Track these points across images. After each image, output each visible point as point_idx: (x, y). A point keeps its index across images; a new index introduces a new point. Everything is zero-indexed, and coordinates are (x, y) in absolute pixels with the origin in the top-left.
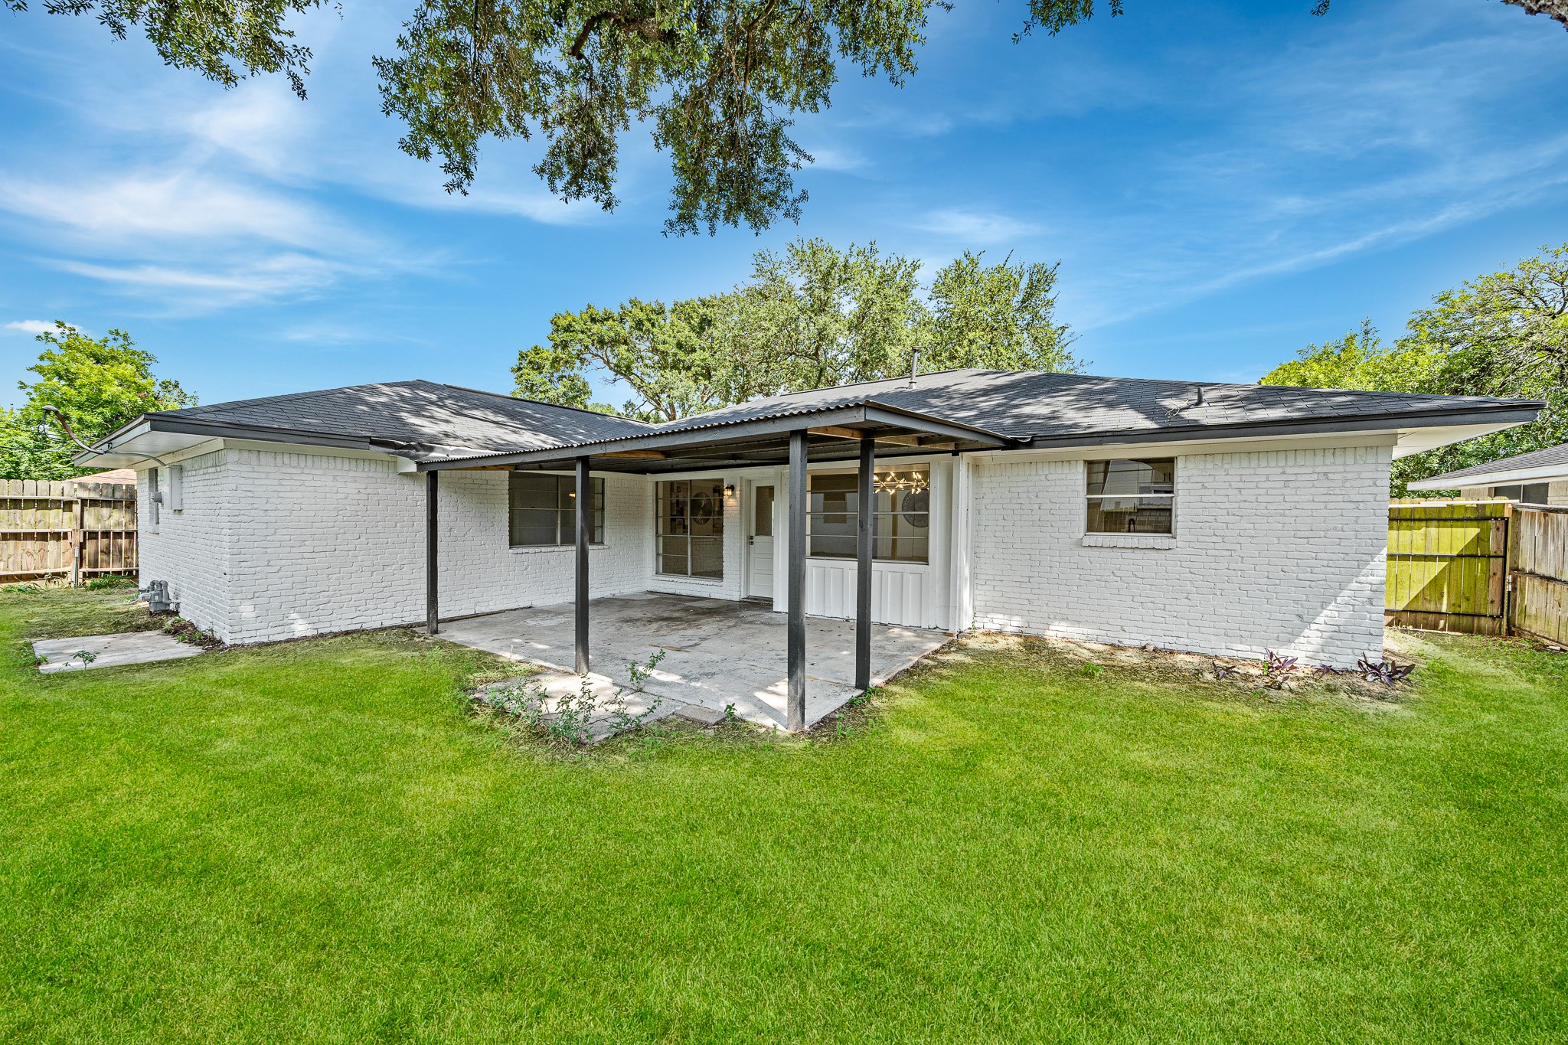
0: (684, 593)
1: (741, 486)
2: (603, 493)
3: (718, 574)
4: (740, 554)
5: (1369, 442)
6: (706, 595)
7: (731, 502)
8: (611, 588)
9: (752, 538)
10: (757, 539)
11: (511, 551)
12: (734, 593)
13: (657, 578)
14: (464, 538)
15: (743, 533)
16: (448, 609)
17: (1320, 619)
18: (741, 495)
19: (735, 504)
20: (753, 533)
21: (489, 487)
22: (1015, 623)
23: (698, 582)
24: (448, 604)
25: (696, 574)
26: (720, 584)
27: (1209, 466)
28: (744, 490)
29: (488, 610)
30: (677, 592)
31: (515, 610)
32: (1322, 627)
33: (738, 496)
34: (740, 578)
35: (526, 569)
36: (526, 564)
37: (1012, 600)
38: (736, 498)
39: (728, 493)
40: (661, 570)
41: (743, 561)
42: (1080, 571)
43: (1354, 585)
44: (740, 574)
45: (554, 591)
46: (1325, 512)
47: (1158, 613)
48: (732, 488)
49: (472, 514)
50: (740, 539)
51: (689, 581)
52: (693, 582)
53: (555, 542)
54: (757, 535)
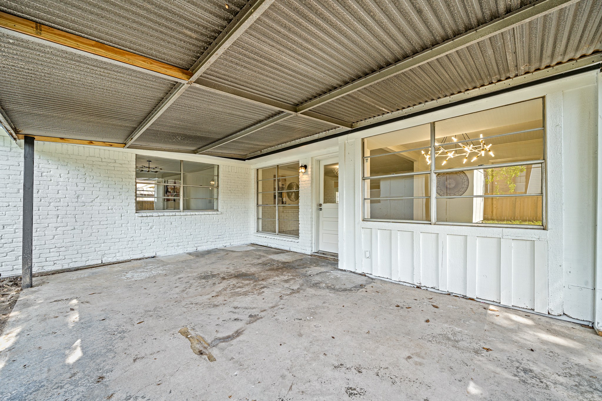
0: (273, 246)
1: (312, 165)
2: (218, 176)
3: (295, 233)
4: (312, 218)
6: (288, 249)
7: (304, 178)
8: (223, 242)
9: (320, 205)
10: (324, 206)
11: (137, 214)
12: (307, 248)
13: (256, 235)
14: (91, 204)
15: (314, 201)
16: (74, 260)
18: (312, 172)
19: (307, 179)
20: (322, 201)
21: (116, 165)
23: (281, 238)
24: (74, 256)
25: (281, 232)
26: (297, 241)
28: (314, 166)
29: (114, 260)
30: (269, 245)
31: (140, 259)
33: (310, 173)
34: (312, 237)
35: (151, 228)
36: (151, 224)
38: (308, 175)
39: (302, 170)
40: (260, 229)
41: (314, 223)
44: (312, 233)
45: (176, 244)
48: (305, 167)
49: (99, 185)
50: (312, 207)
51: (276, 238)
52: (278, 238)
53: (179, 209)
54: (324, 203)
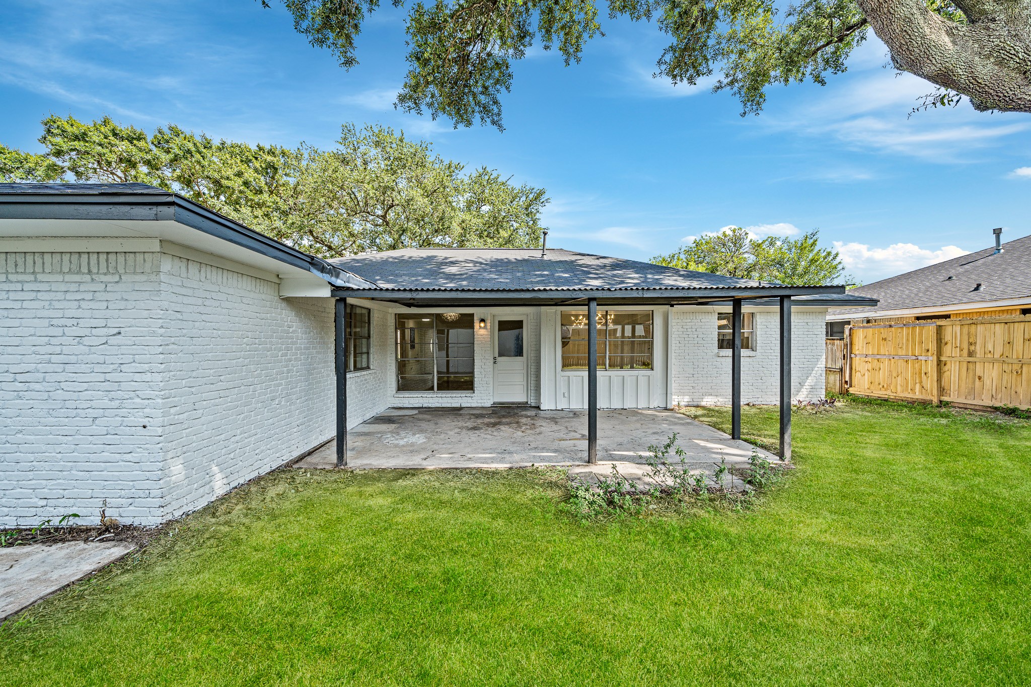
1: (491, 320)
2: (369, 322)
3: (469, 388)
4: (490, 371)
5: (820, 311)
6: (457, 405)
7: (481, 332)
9: (496, 359)
10: (499, 359)
12: (483, 402)
13: (398, 396)
15: (492, 355)
17: (806, 384)
19: (484, 333)
20: (497, 355)
22: (686, 400)
23: (448, 395)
27: (769, 318)
28: (491, 323)
29: (325, 439)
32: (807, 387)
34: (488, 390)
37: (685, 388)
38: (485, 329)
39: (479, 324)
40: (401, 388)
41: (491, 376)
42: (717, 370)
43: (816, 369)
44: (490, 386)
46: (807, 339)
47: (750, 387)
48: (482, 321)
50: (490, 360)
54: (499, 356)
